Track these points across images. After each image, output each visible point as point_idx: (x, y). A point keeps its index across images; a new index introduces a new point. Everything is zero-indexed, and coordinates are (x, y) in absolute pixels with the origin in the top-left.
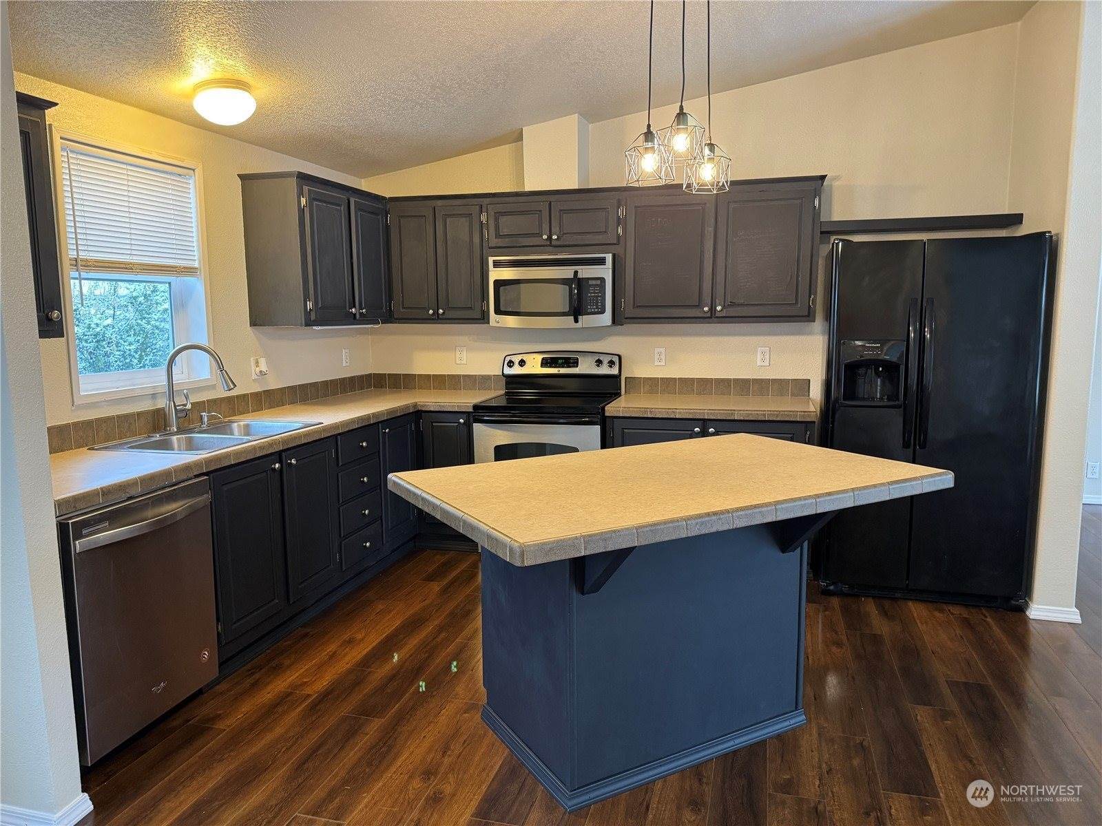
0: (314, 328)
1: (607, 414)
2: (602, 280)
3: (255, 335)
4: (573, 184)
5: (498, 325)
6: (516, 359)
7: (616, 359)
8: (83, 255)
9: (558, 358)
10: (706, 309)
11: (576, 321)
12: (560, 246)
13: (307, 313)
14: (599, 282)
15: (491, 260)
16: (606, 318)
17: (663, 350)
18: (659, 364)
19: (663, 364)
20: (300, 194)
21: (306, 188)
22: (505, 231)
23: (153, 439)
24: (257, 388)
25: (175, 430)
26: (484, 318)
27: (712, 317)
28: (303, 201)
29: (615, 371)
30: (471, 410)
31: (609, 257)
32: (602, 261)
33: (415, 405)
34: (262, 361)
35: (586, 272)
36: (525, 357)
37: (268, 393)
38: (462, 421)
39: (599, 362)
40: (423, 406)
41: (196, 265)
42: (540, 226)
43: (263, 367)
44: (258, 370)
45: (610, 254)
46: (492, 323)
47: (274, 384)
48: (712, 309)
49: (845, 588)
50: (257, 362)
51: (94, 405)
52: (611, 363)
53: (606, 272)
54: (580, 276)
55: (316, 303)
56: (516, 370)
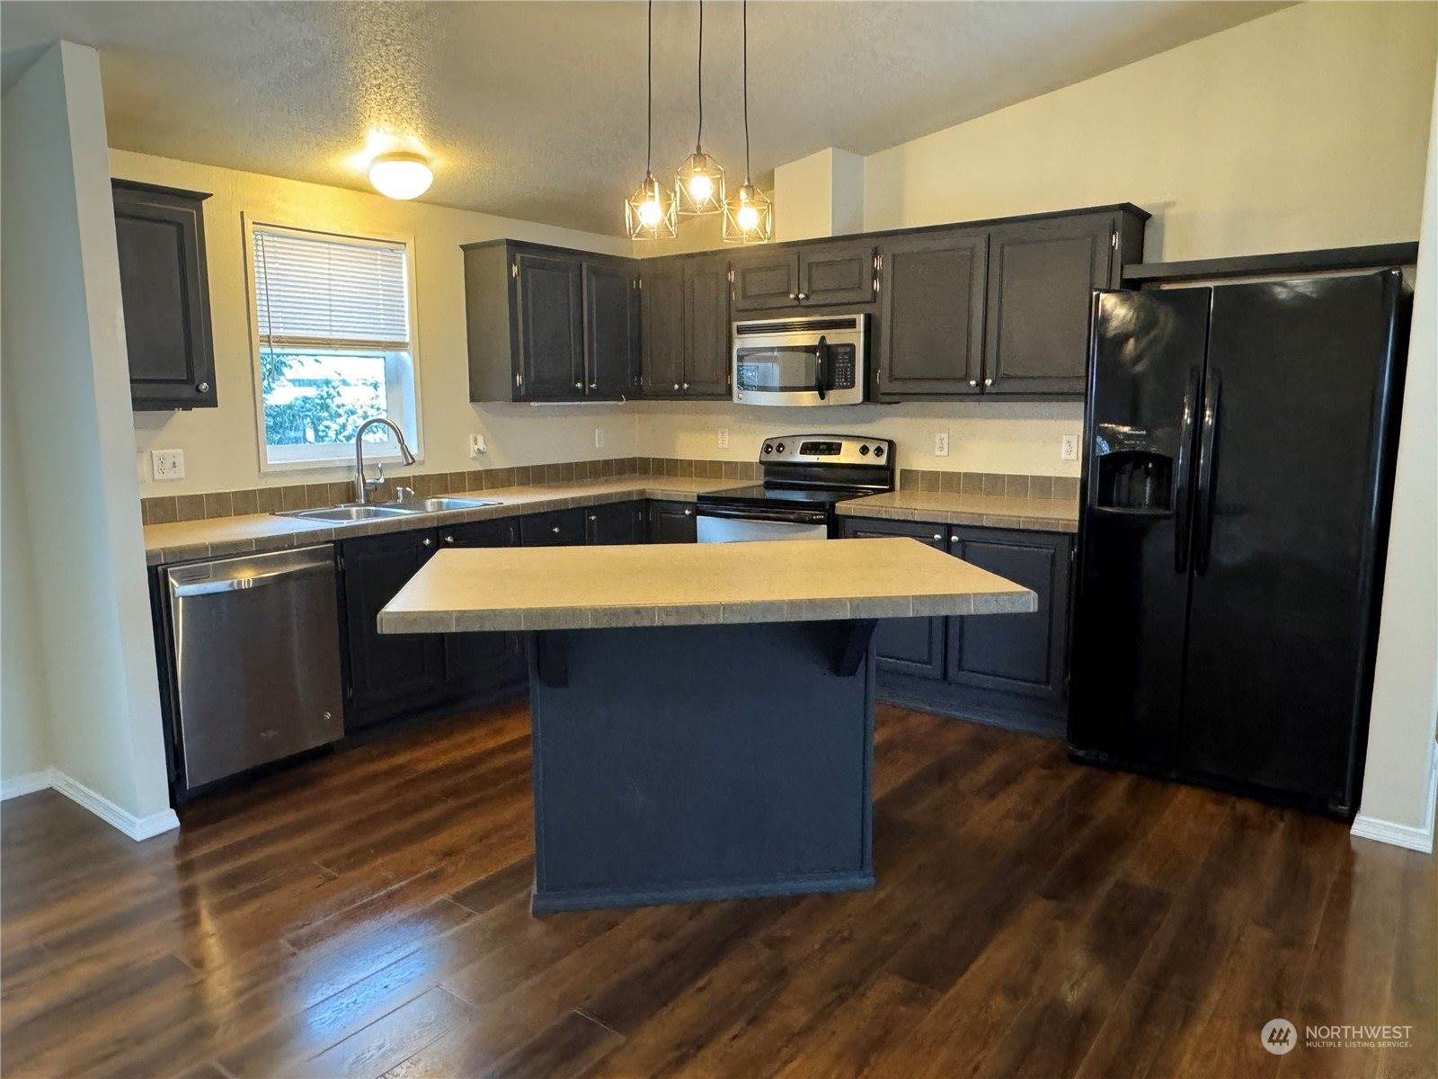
0: (532, 404)
1: (837, 512)
2: (852, 347)
3: (477, 411)
4: (827, 232)
5: (741, 402)
6: (775, 444)
7: (885, 447)
8: (275, 332)
9: (820, 443)
10: (973, 383)
11: (822, 397)
12: (808, 307)
13: (515, 389)
14: (848, 350)
15: (735, 325)
16: (857, 394)
17: (945, 436)
18: (940, 453)
19: (945, 452)
20: (511, 262)
21: (518, 257)
22: (754, 291)
23: (339, 509)
24: (477, 467)
25: (363, 502)
26: (728, 394)
27: (981, 393)
28: (515, 269)
29: (882, 461)
30: (695, 500)
31: (860, 319)
32: (851, 324)
33: (642, 492)
34: (480, 439)
35: (834, 337)
36: (783, 442)
37: (489, 473)
38: (687, 512)
39: (864, 450)
40: (651, 494)
41: (407, 340)
42: (789, 284)
43: (481, 446)
44: (476, 447)
45: (862, 315)
46: (736, 400)
47: (499, 463)
48: (981, 384)
49: (1104, 757)
50: (476, 440)
51: (283, 474)
52: (879, 452)
53: (856, 337)
54: (829, 342)
55: (526, 378)
56: (775, 457)
